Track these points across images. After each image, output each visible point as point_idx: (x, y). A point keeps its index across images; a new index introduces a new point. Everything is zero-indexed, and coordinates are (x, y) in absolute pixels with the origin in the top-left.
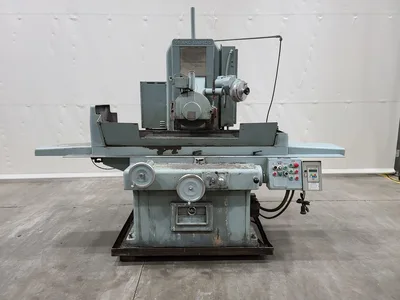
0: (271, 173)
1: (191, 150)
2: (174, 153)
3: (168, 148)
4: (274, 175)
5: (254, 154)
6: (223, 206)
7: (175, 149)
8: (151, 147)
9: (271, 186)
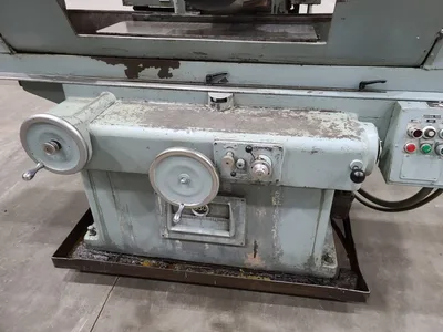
0: (399, 141)
1: (202, 69)
2: (164, 75)
3: (150, 62)
4: (410, 149)
5: (363, 87)
6: (268, 204)
7: (166, 64)
8: (112, 59)
9: (393, 176)
